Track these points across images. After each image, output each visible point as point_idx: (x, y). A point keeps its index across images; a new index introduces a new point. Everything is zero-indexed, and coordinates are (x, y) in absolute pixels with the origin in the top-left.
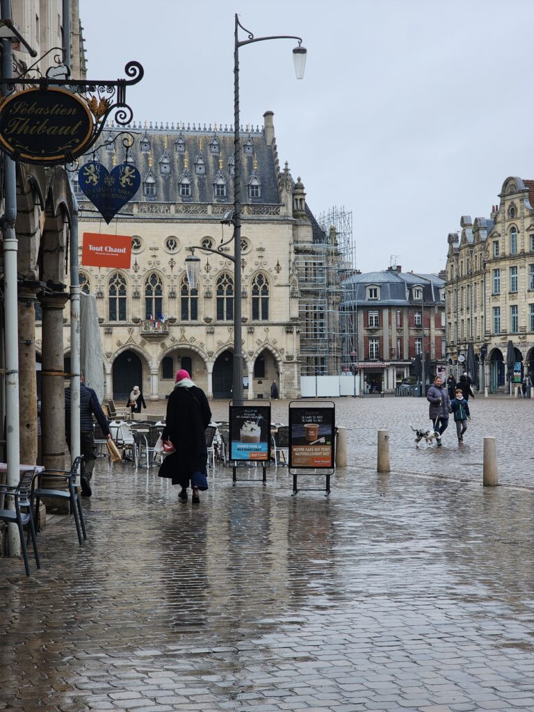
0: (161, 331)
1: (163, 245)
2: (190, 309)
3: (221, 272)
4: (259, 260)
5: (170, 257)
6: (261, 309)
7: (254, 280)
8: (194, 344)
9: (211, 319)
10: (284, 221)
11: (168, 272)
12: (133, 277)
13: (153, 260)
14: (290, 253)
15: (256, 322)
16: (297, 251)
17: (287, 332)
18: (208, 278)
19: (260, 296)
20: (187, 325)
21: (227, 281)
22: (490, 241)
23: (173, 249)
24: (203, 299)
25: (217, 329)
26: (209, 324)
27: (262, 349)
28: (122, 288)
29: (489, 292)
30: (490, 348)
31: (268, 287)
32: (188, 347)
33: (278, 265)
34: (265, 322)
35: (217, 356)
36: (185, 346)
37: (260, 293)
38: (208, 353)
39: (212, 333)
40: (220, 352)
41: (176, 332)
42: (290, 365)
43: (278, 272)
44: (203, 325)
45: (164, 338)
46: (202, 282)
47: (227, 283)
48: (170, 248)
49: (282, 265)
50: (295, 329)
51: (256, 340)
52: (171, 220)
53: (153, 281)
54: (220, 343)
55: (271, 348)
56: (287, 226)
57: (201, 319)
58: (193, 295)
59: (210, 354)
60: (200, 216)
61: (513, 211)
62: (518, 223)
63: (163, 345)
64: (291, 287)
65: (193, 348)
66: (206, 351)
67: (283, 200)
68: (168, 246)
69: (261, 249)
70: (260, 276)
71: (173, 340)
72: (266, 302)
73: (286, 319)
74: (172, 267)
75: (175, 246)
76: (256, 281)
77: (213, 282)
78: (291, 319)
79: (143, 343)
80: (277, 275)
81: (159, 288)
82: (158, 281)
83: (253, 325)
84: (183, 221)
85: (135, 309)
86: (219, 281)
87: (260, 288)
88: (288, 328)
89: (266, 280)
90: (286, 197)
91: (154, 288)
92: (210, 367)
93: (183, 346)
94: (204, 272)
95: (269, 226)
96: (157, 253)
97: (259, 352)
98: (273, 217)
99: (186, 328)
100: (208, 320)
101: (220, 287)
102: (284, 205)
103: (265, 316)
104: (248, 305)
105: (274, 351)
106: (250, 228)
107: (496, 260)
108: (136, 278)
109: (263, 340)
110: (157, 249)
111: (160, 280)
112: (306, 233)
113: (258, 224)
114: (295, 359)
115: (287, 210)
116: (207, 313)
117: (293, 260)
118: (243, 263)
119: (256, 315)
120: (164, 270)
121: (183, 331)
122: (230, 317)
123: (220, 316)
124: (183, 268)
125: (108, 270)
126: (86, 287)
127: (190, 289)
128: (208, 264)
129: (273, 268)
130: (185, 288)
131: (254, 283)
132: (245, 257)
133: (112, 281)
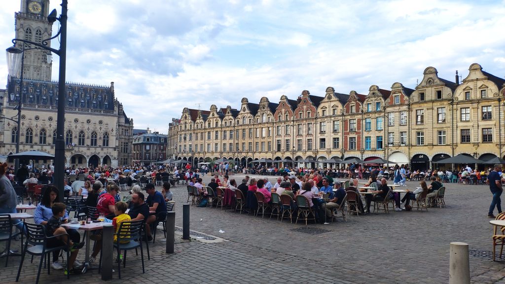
0: (71, 148)
1: (73, 121)
2: (81, 142)
3: (93, 131)
4: (106, 128)
5: (75, 125)
6: (106, 143)
8: (82, 153)
10: (115, 116)
11: (75, 129)
13: (70, 125)
14: (116, 126)
16: (119, 126)
18: (88, 132)
19: (106, 139)
20: (80, 147)
21: (95, 133)
22: (179, 126)
23: (77, 122)
24: (86, 139)
25: (90, 148)
26: (88, 147)
27: (106, 155)
29: (179, 140)
30: (178, 157)
31: (109, 136)
34: (107, 147)
36: (79, 153)
39: (89, 150)
40: (91, 156)
41: (76, 149)
43: (112, 132)
44: (86, 147)
45: (73, 150)
46: (86, 134)
49: (114, 129)
50: (117, 149)
51: (104, 152)
52: (77, 113)
53: (69, 132)
54: (92, 153)
55: (108, 155)
57: (85, 145)
58: (83, 137)
59: (88, 156)
60: (87, 112)
61: (186, 117)
62: (187, 121)
63: (72, 153)
64: (116, 136)
66: (86, 155)
68: (75, 121)
69: (107, 124)
70: (106, 133)
71: (75, 151)
72: (108, 141)
73: (114, 147)
77: (90, 134)
78: (116, 146)
81: (71, 134)
83: (103, 148)
84: (80, 114)
86: (92, 133)
87: (106, 136)
88: (115, 149)
89: (108, 134)
90: (116, 108)
91: (69, 135)
92: (88, 160)
94: (87, 130)
95: (110, 117)
98: (111, 114)
100: (88, 145)
101: (92, 135)
103: (107, 145)
104: (102, 141)
105: (110, 156)
106: (103, 117)
107: (181, 131)
109: (106, 152)
110: (71, 122)
111: (72, 132)
112: (123, 120)
113: (106, 116)
114: (116, 159)
115: (116, 112)
116: (87, 143)
117: (117, 128)
118: (101, 128)
119: (104, 145)
120: (73, 129)
121: (79, 149)
122: (96, 145)
123: (92, 144)
124: (80, 128)
125: (53, 128)
126: (45, 133)
127: (82, 135)
128: (88, 128)
129: (111, 130)
130: (80, 135)
131: (104, 134)
132: (101, 126)
133: (54, 131)
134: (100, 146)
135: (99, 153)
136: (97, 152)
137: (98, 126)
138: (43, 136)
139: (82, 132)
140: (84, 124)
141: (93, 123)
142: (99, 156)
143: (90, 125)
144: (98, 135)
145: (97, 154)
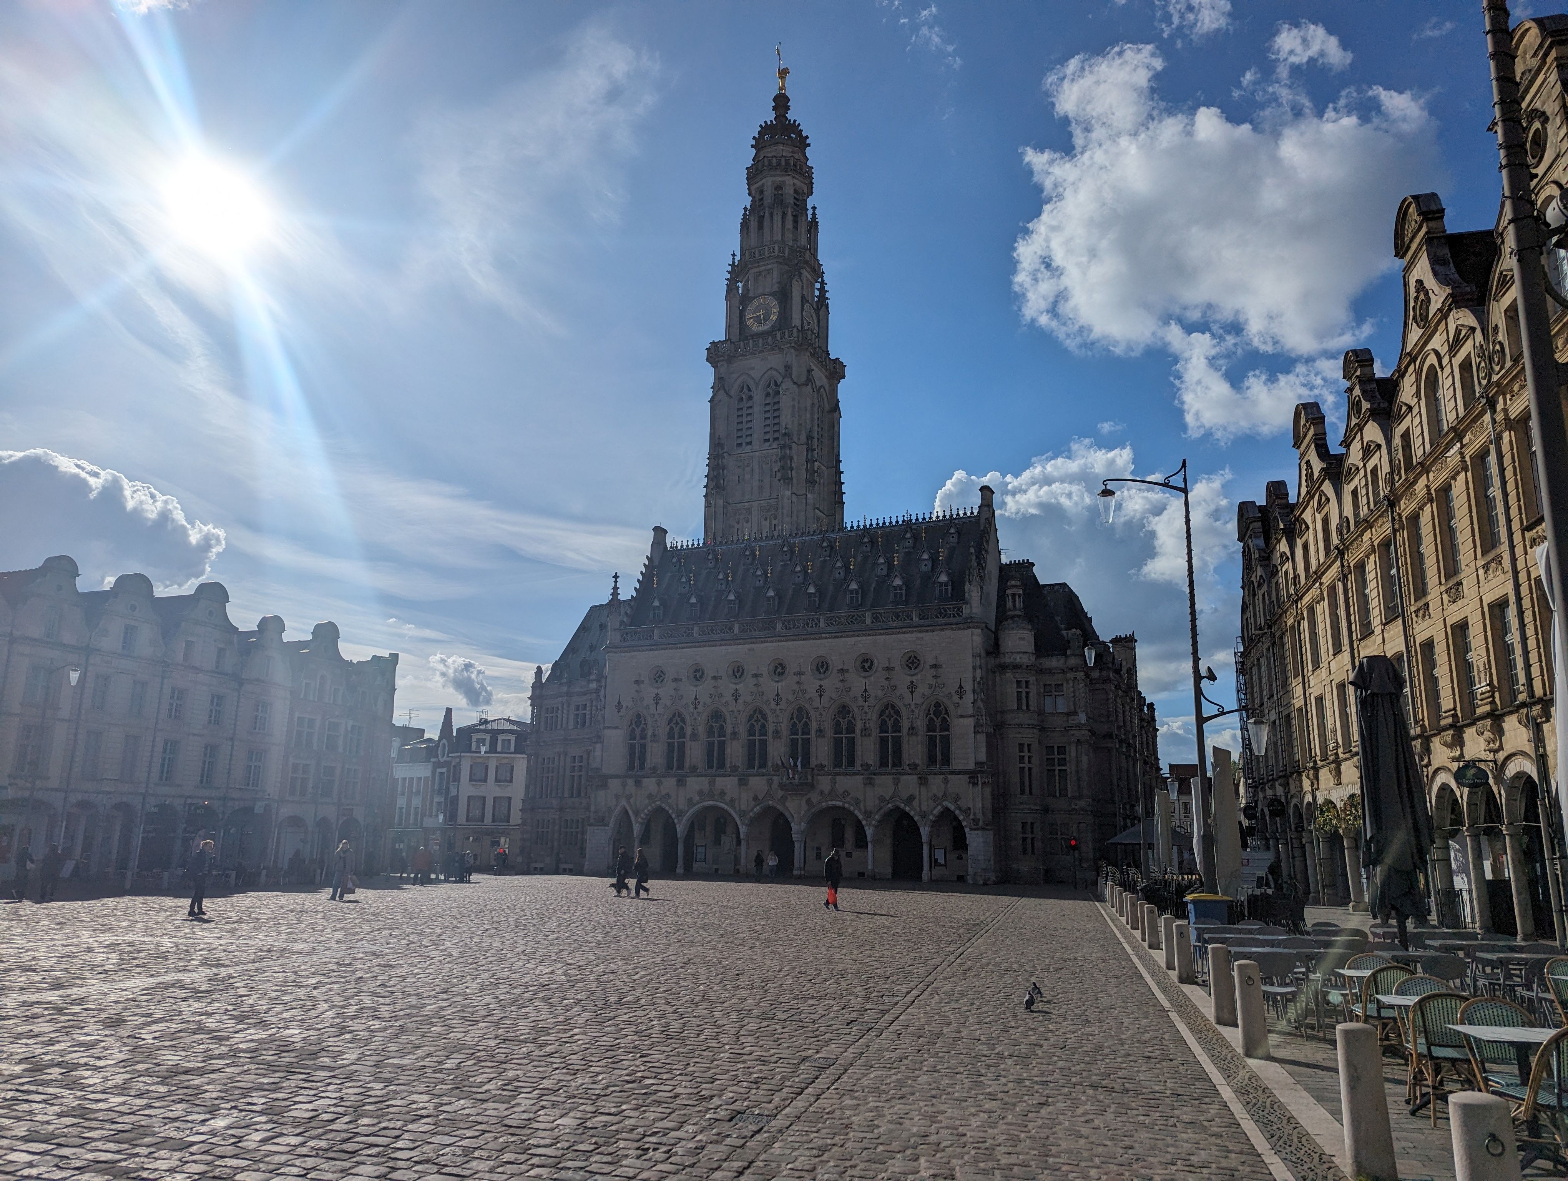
1: (810, 668)
2: (844, 753)
3: (885, 701)
4: (935, 682)
5: (818, 683)
6: (939, 751)
7: (928, 710)
8: (848, 799)
9: (870, 766)
10: (968, 623)
12: (774, 711)
13: (798, 688)
14: (974, 668)
15: (932, 769)
17: (972, 784)
18: (866, 709)
19: (938, 733)
20: (839, 774)
21: (892, 712)
23: (824, 672)
24: (860, 738)
25: (879, 780)
26: (867, 772)
27: (940, 807)
28: (763, 726)
31: (949, 719)
32: (841, 804)
33: (961, 687)
34: (944, 769)
35: (879, 817)
36: (837, 803)
37: (938, 729)
38: (867, 812)
39: (872, 784)
40: (882, 811)
41: (825, 783)
42: (976, 832)
43: (961, 698)
44: (857, 774)
45: (810, 791)
46: (859, 716)
47: (892, 716)
48: (820, 673)
49: (964, 686)
50: (981, 779)
51: (931, 795)
52: (821, 635)
53: (799, 716)
54: (882, 799)
55: (952, 808)
57: (858, 766)
58: (849, 733)
59: (870, 814)
60: (856, 627)
63: (808, 801)
64: (976, 717)
65: (847, 805)
66: (863, 809)
67: (967, 595)
68: (818, 670)
69: (938, 666)
70: (937, 704)
71: (823, 794)
72: (946, 742)
73: (971, 766)
74: (821, 696)
75: (827, 669)
76: (931, 712)
77: (874, 716)
78: (977, 764)
79: (783, 799)
80: (960, 701)
81: (806, 725)
82: (805, 715)
83: (927, 773)
84: (835, 635)
85: (776, 753)
86: (882, 713)
87: (938, 722)
88: (972, 776)
89: (946, 710)
91: (800, 726)
92: (869, 832)
93: (834, 803)
94: (861, 702)
95: (946, 633)
96: (803, 679)
97: (935, 812)
98: (952, 620)
99: (838, 777)
100: (866, 767)
101: (884, 722)
102: (967, 603)
103: (946, 760)
104: (918, 745)
105: (957, 812)
106: (922, 639)
108: (778, 712)
109: (941, 795)
110: (804, 674)
111: (807, 714)
113: (932, 631)
114: (983, 824)
116: (865, 756)
117: (978, 679)
118: (912, 687)
119: (932, 760)
120: (811, 700)
121: (834, 782)
122: (898, 763)
123: (883, 763)
124: (835, 696)
125: (745, 703)
126: (722, 727)
127: (844, 726)
128: (866, 691)
129: (953, 692)
130: (838, 724)
131: (929, 714)
132: (914, 679)
133: (751, 717)
134: (914, 766)
135: (911, 798)
136: (905, 795)
137: (902, 679)
138: (716, 739)
139: (844, 710)
140: (847, 676)
141: (880, 669)
142: (912, 813)
143: (872, 679)
144: (904, 718)
145: (902, 806)
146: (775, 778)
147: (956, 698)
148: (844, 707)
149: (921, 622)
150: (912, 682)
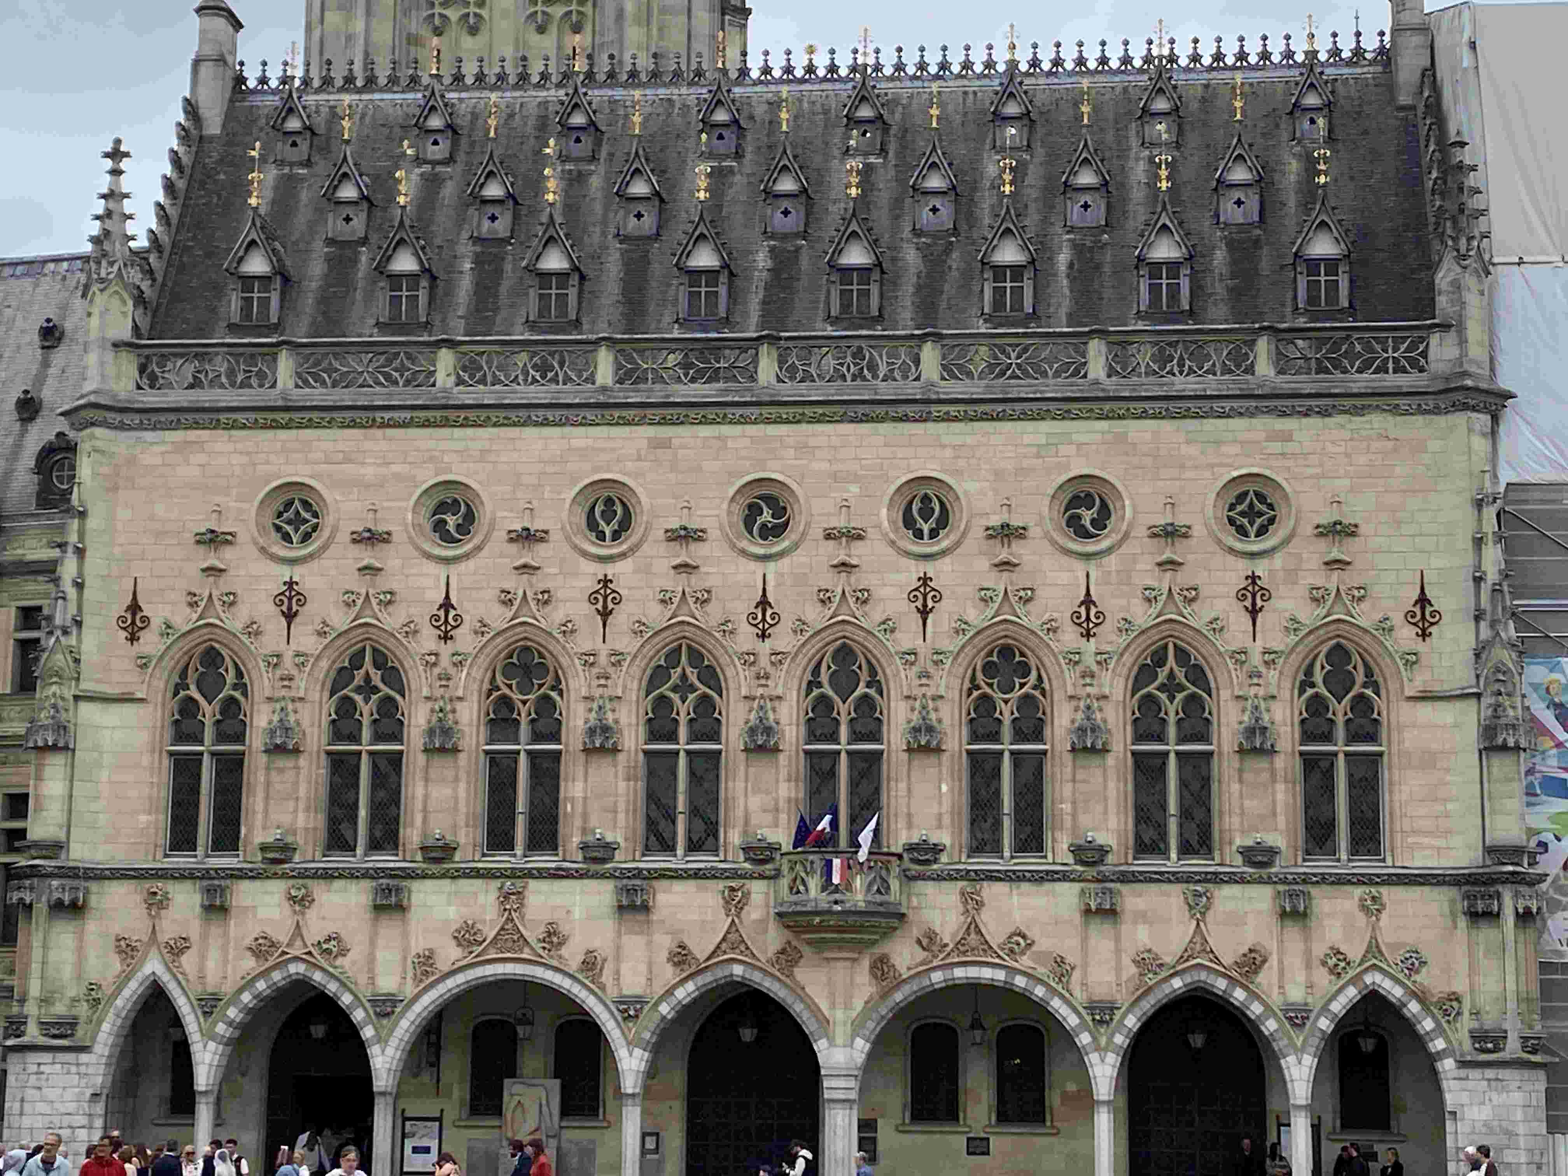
1: (885, 519)
2: (1006, 805)
3: (1154, 635)
4: (1333, 580)
5: (913, 570)
6: (1347, 808)
7: (1309, 672)
8: (1025, 962)
9: (1103, 851)
10: (1447, 396)
12: (749, 659)
13: (838, 583)
14: (1478, 542)
15: (1322, 865)
17: (1475, 916)
18: (1090, 661)
19: (1340, 746)
20: (991, 877)
21: (1180, 674)
23: (934, 534)
24: (1068, 758)
25: (1133, 898)
26: (1091, 872)
27: (1352, 992)
28: (705, 706)
31: (1380, 703)
32: (1000, 975)
33: (1423, 600)
34: (1364, 866)
35: (1132, 1022)
36: (986, 974)
38: (1092, 1007)
39: (1111, 913)
40: (1148, 1005)
41: (937, 906)
42: (1490, 1073)
43: (1424, 635)
44: (1064, 877)
45: (888, 932)
46: (1063, 683)
47: (1181, 688)
48: (919, 534)
49: (1439, 599)
50: (1509, 904)
51: (1320, 950)
52: (923, 409)
53: (843, 679)
54: (1147, 961)
55: (1396, 992)
56: (1460, 419)
57: (1058, 850)
58: (1026, 739)
59: (1103, 1013)
60: (1055, 387)
63: (881, 967)
64: (1487, 700)
65: (1020, 981)
66: (1079, 996)
67: (1442, 301)
68: (909, 522)
69: (1340, 531)
70: (1339, 653)
71: (929, 942)
72: (1367, 774)
74: (924, 613)
75: (943, 522)
76: (1318, 677)
77: (1114, 683)
78: (1490, 850)
79: (788, 959)
80: (1420, 646)
81: (866, 706)
82: (864, 676)
83: (1306, 879)
84: (975, 410)
85: (755, 802)
86: (1143, 675)
87: (1340, 711)
88: (1478, 894)
89: (1369, 673)
90: (1458, 290)
91: (844, 710)
92: (1103, 1070)
93: (973, 972)
94: (1070, 637)
95: (1376, 422)
96: (858, 552)
97: (1338, 1007)
98: (1392, 380)
99: (991, 891)
100: (1090, 854)
101: (1149, 704)
102: (1445, 327)
103: (1367, 840)
104: (1280, 787)
105: (1414, 1007)
106: (1287, 437)
108: (764, 662)
109: (1355, 951)
110: (860, 537)
111: (873, 672)
113: (1324, 413)
114: (1513, 1048)
115: (1460, 349)
116: (1084, 820)
117: (1492, 576)
118: (1254, 596)
119: (1317, 836)
120: (889, 626)
121: (973, 902)
122: (1199, 843)
124: (976, 616)
125: (639, 628)
126: (546, 705)
127: (1007, 713)
128: (1088, 601)
129: (1397, 619)
130: (985, 705)
131: (1307, 683)
132: (1261, 568)
133: (658, 676)
134: (1260, 857)
135: (1252, 960)
136: (1230, 950)
137: (1219, 569)
138: (523, 746)
140: (1019, 550)
141: (1141, 532)
142: (1256, 1009)
143: (1112, 562)
144: (1225, 694)
145: (1221, 984)
146: (758, 889)
147: (1406, 635)
148: (1006, 652)
149: (1285, 383)
150: (1253, 578)
